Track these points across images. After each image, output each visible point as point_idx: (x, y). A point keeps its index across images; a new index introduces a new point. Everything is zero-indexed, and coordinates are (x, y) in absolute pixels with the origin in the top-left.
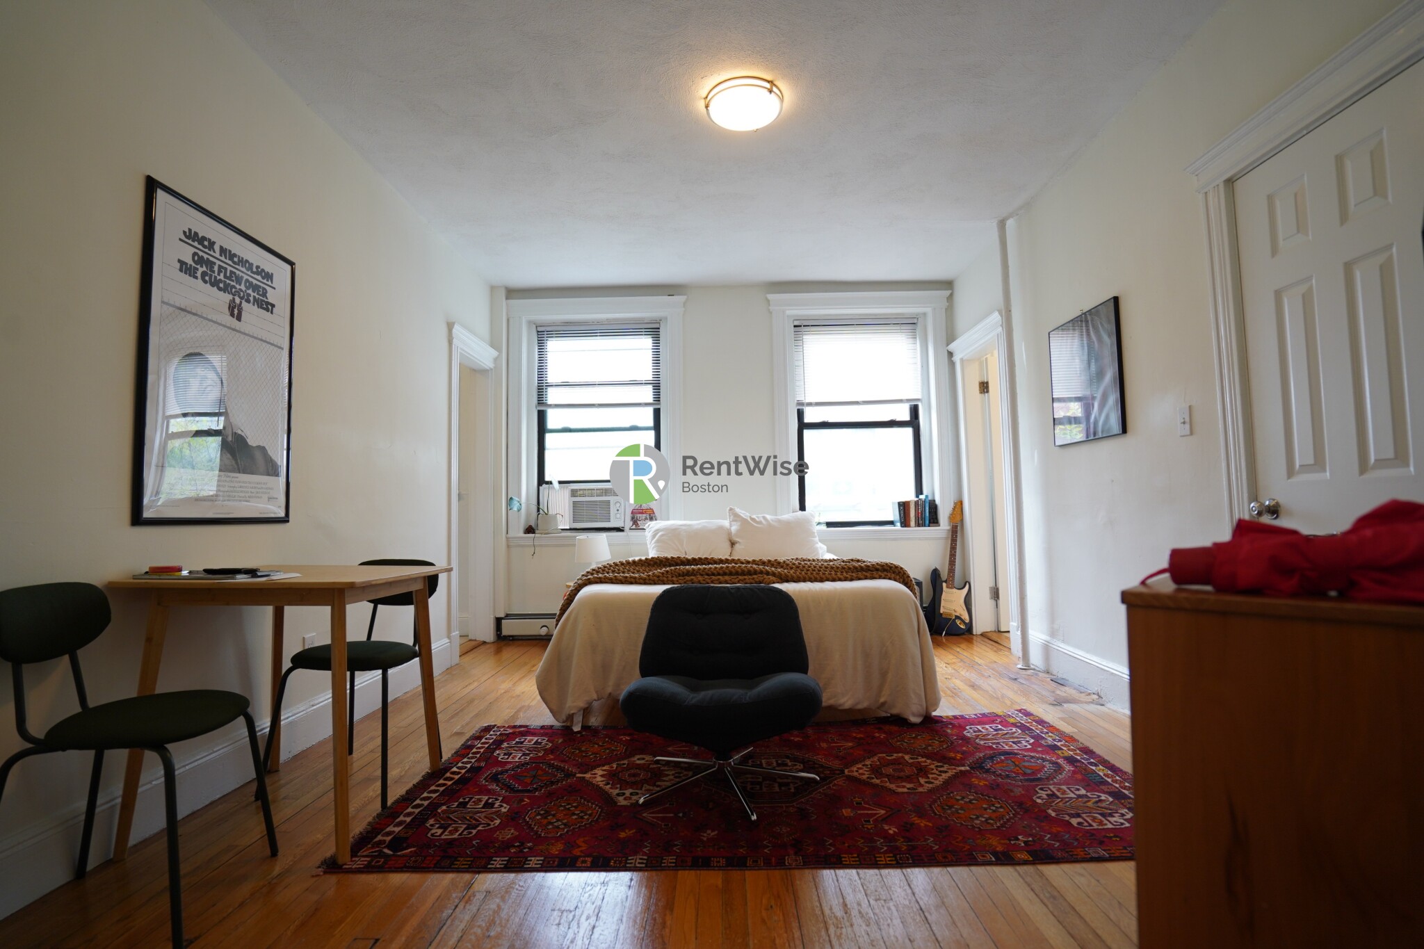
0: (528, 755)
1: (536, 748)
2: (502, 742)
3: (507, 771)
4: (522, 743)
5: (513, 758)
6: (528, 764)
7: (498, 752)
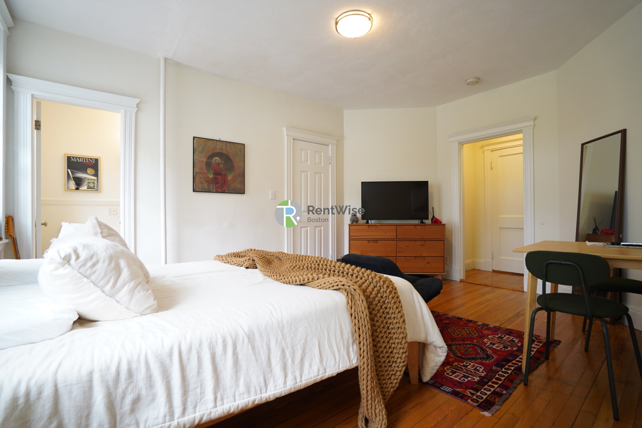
0: (464, 366)
1: (457, 369)
2: (478, 382)
3: (480, 359)
4: (464, 376)
5: (474, 366)
6: (467, 359)
7: (483, 375)
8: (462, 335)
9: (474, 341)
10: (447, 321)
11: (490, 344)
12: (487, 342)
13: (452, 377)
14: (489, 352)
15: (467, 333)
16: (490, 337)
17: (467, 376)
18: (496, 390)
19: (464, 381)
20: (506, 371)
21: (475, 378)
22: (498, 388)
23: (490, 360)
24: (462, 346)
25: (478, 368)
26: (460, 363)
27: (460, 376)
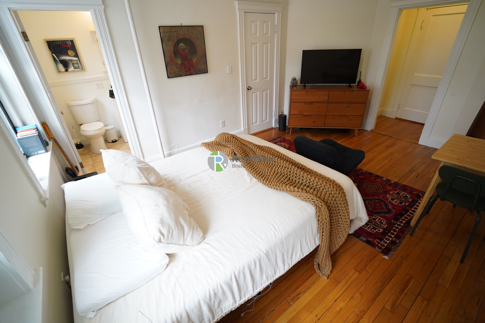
0: (373, 219)
1: (369, 222)
2: (382, 233)
4: (374, 228)
5: (380, 219)
7: (385, 227)
8: (372, 190)
9: (380, 196)
10: (362, 177)
11: (391, 199)
12: (389, 197)
13: (366, 229)
14: (390, 207)
15: (375, 188)
16: (391, 192)
17: (376, 228)
18: (393, 240)
19: (373, 232)
20: (400, 224)
21: (380, 229)
22: (394, 238)
23: (390, 214)
24: (372, 201)
25: (382, 221)
26: (371, 217)
27: (371, 228)
